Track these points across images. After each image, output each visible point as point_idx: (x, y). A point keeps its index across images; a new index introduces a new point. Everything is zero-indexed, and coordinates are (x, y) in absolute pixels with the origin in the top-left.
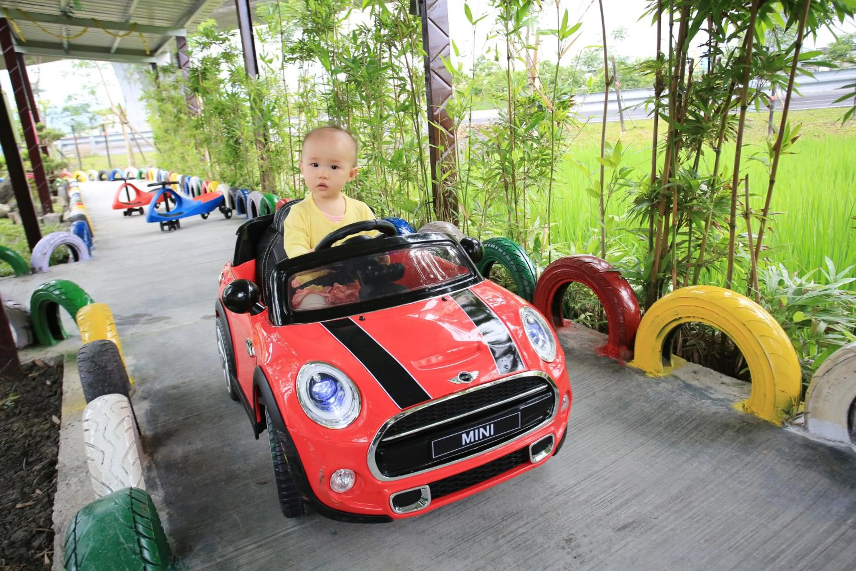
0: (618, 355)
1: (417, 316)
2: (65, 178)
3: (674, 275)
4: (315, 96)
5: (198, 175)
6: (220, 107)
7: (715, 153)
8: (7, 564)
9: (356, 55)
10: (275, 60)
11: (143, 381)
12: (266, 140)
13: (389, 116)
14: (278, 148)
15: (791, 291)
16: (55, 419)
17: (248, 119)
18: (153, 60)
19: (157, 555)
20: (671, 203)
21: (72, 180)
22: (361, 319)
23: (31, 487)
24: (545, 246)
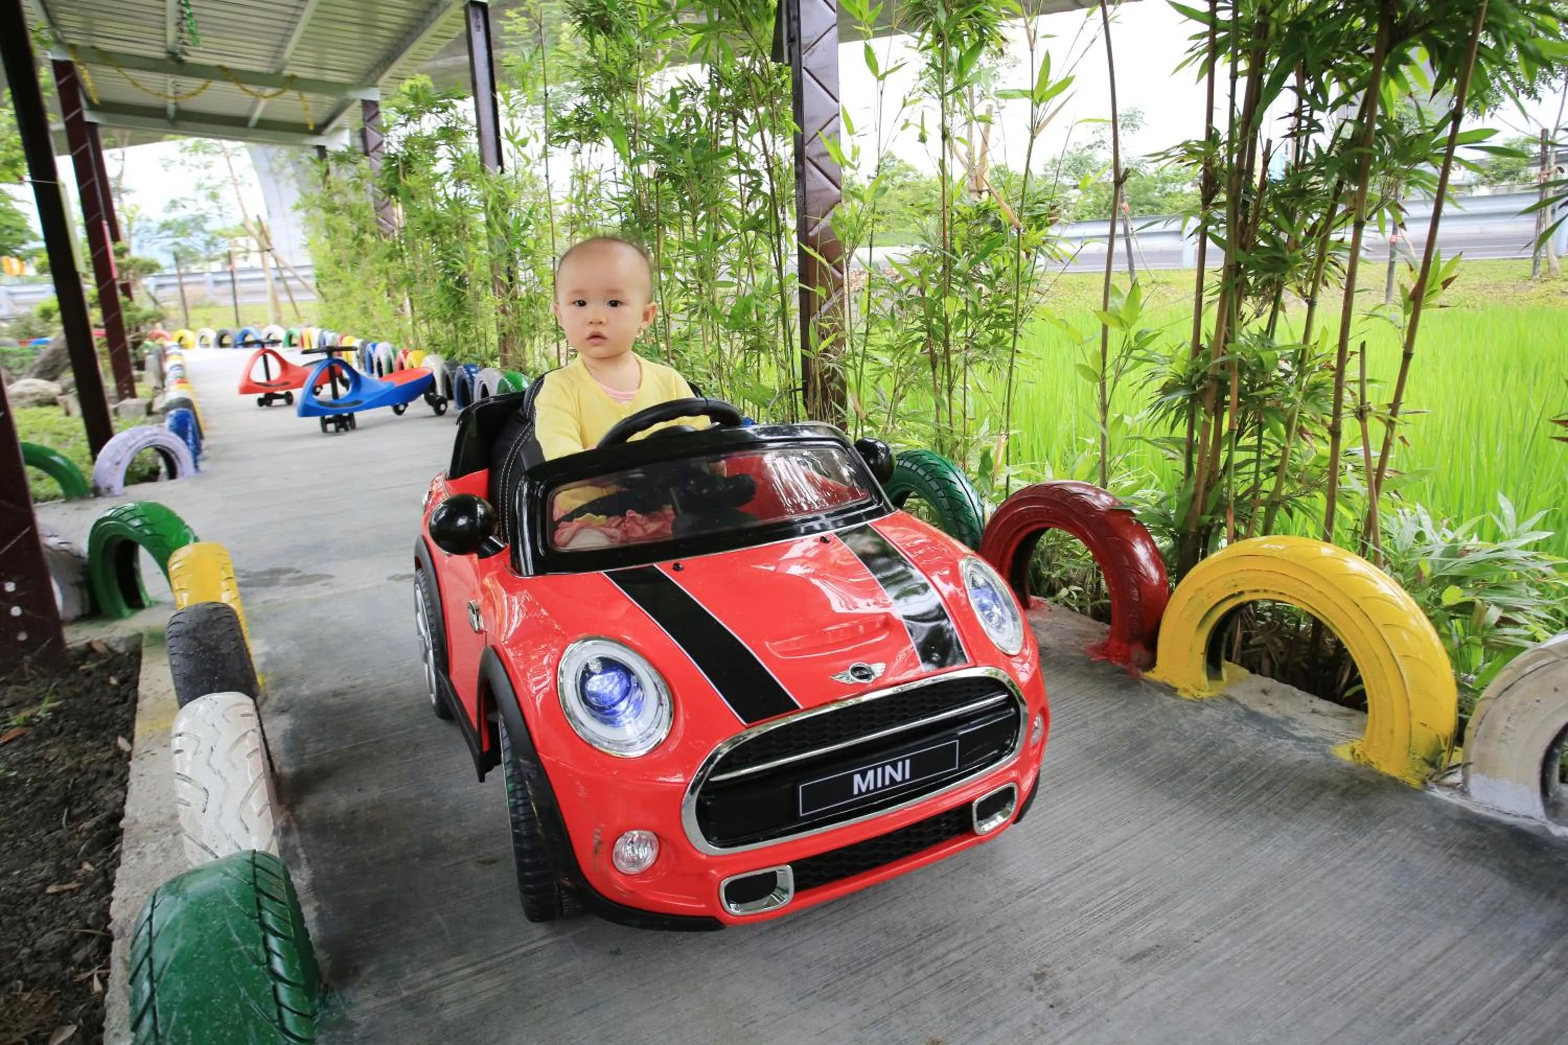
0: (1127, 660)
1: (772, 568)
2: (158, 342)
3: (1231, 519)
4: (599, 205)
5: (390, 342)
6: (434, 222)
7: (1306, 305)
8: (26, 990)
9: (675, 130)
10: (532, 139)
11: (281, 682)
12: (511, 279)
13: (729, 237)
14: (531, 293)
15: (1438, 551)
16: (122, 742)
17: (480, 244)
18: (319, 141)
19: (297, 967)
20: (1227, 392)
21: (171, 344)
22: (676, 568)
23: (75, 857)
24: (999, 468)
